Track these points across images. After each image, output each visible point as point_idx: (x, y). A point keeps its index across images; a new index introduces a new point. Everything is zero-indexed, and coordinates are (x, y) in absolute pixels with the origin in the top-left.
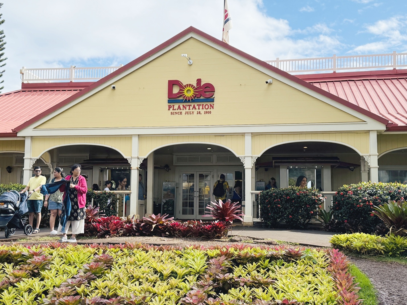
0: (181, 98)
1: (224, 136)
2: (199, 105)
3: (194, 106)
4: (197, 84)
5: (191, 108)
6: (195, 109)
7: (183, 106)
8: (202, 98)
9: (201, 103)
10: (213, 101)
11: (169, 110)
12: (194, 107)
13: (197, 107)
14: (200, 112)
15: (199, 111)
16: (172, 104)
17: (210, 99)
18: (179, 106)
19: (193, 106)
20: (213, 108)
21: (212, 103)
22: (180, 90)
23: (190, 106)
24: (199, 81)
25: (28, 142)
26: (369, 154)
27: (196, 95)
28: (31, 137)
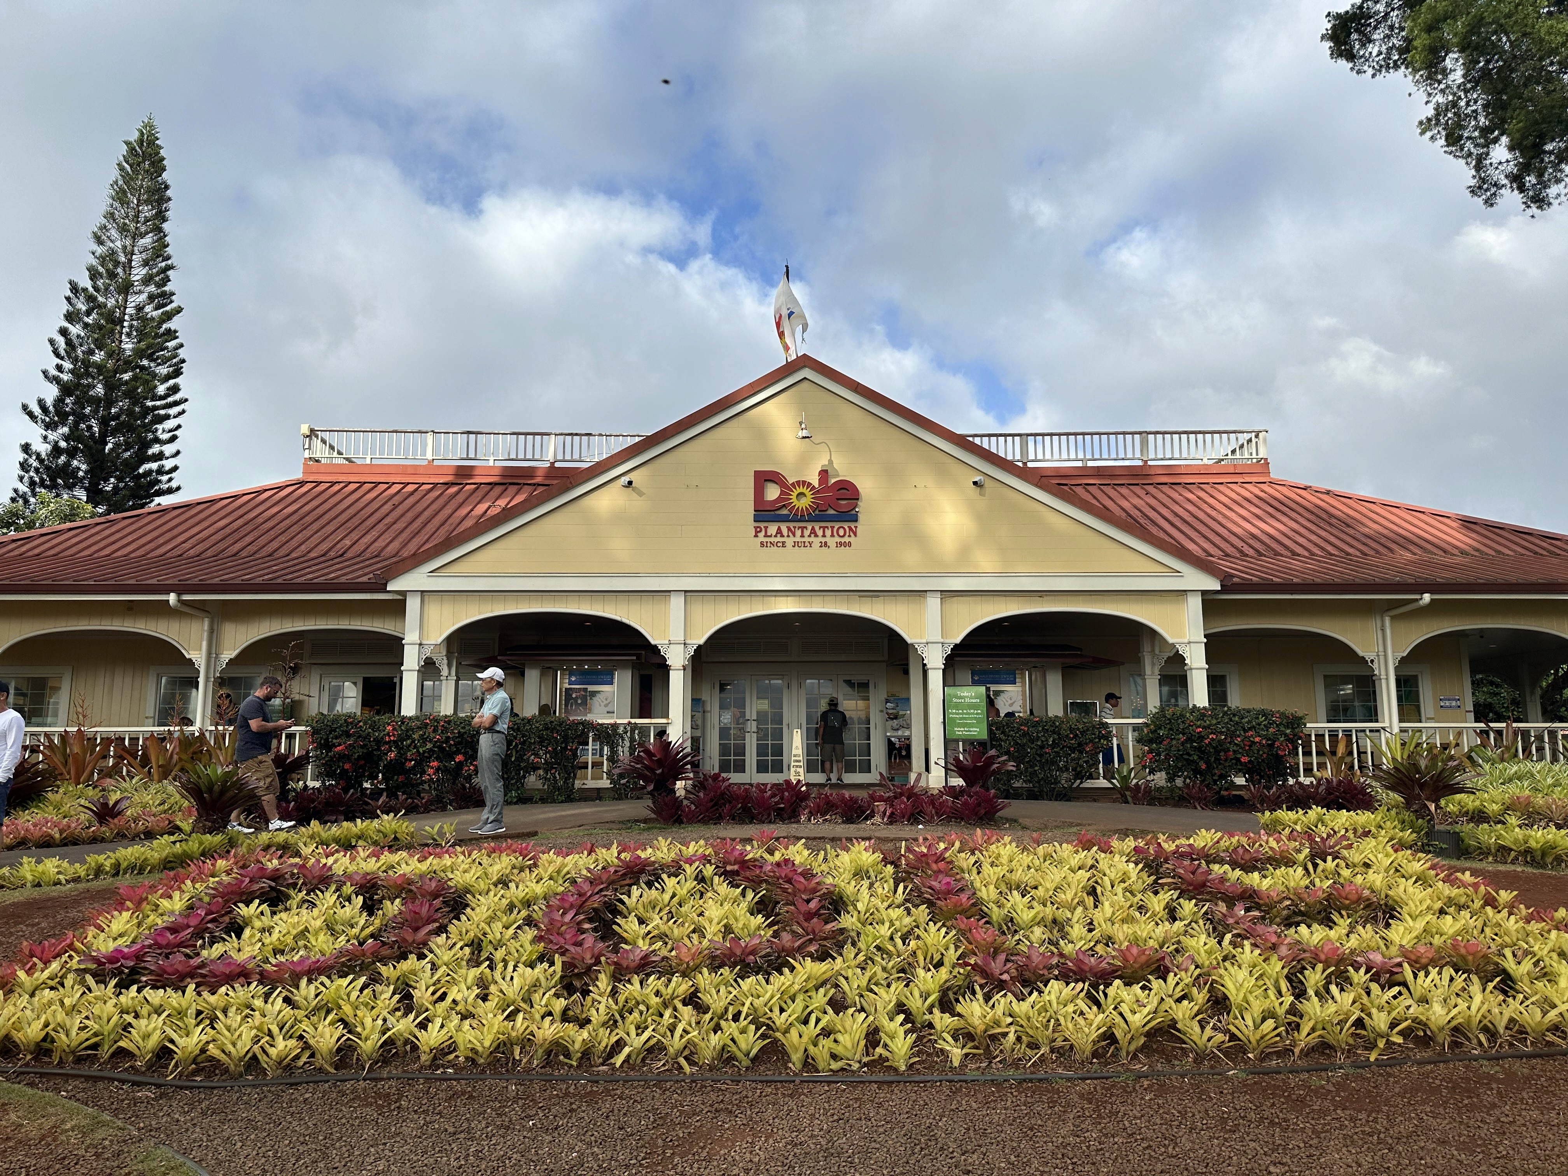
0: (785, 512)
1: (878, 597)
2: (824, 528)
3: (813, 528)
4: (821, 482)
5: (807, 533)
6: (816, 536)
7: (789, 529)
8: (831, 512)
9: (829, 524)
10: (856, 521)
11: (756, 536)
12: (813, 532)
13: (820, 533)
14: (826, 543)
15: (823, 540)
16: (762, 525)
17: (849, 516)
18: (779, 528)
19: (810, 528)
20: (855, 535)
21: (853, 525)
22: (782, 493)
23: (803, 529)
24: (824, 474)
25: (413, 605)
26: (1186, 641)
27: (818, 505)
28: (422, 592)
